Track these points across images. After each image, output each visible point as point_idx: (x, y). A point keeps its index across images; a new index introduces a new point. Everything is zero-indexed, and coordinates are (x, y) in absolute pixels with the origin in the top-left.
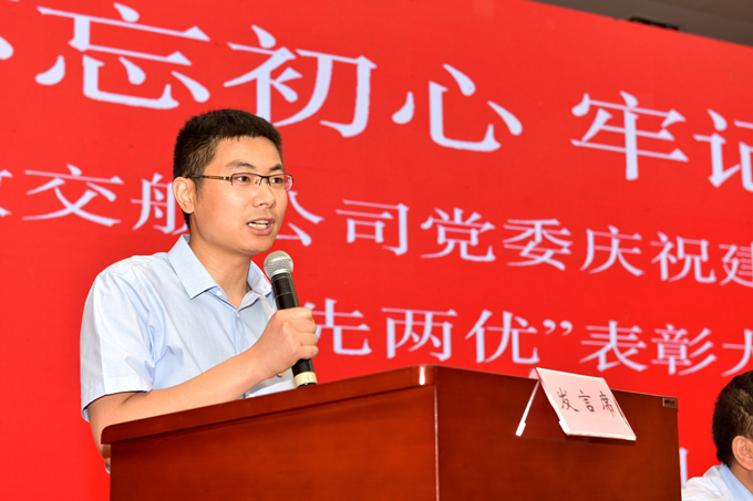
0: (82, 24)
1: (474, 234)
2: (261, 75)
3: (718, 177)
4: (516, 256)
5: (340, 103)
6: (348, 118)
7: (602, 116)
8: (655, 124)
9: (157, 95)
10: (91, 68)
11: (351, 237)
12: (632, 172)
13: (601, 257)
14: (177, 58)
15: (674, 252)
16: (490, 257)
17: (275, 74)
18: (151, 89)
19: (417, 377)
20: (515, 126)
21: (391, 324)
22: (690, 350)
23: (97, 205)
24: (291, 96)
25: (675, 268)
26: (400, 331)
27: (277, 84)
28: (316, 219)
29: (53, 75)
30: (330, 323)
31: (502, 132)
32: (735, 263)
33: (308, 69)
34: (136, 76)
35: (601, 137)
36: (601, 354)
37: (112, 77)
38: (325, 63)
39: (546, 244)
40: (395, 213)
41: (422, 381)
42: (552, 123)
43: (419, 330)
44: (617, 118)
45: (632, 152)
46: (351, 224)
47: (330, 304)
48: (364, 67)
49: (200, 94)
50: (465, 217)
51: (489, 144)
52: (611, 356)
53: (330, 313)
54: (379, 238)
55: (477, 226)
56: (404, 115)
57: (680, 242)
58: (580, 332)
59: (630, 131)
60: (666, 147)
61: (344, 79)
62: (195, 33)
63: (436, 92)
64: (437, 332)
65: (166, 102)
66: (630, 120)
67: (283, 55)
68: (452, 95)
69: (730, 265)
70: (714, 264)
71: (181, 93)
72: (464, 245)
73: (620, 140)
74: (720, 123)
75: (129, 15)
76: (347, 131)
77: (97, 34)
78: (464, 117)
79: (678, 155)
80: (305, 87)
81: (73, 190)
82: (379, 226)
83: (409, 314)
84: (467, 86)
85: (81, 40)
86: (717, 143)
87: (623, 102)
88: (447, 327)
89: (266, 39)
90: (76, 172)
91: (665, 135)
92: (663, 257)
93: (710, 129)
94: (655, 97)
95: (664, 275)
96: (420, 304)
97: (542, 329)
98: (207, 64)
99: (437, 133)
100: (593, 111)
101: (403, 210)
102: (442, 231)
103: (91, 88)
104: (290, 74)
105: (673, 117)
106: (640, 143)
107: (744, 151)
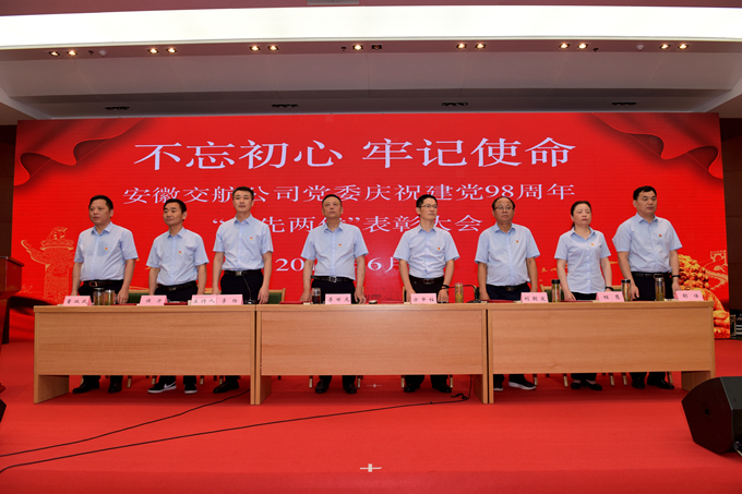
0: (198, 149)
1: (323, 192)
2: (251, 154)
3: (427, 162)
5: (276, 157)
6: (279, 163)
7: (376, 148)
8: (400, 147)
9: (219, 165)
10: (201, 160)
11: (279, 198)
12: (388, 165)
13: (372, 195)
14: (225, 153)
15: (405, 191)
17: (255, 153)
18: (217, 163)
20: (339, 156)
21: (292, 222)
22: (409, 224)
23: (203, 197)
24: (260, 158)
25: (405, 196)
26: (295, 224)
27: (255, 156)
28: (267, 194)
29: (191, 164)
30: (271, 223)
31: (334, 158)
33: (266, 150)
34: (213, 160)
35: (375, 155)
36: (372, 227)
37: (207, 162)
38: (271, 147)
39: (350, 193)
40: (294, 189)
42: (354, 152)
43: (302, 224)
44: (383, 148)
45: (388, 159)
46: (279, 194)
47: (271, 218)
48: (284, 146)
49: (232, 162)
50: (319, 188)
51: (330, 163)
52: (375, 227)
53: (271, 221)
54: (288, 197)
55: (324, 190)
56: (297, 159)
57: (408, 187)
58: (363, 221)
59: (388, 151)
60: (404, 155)
61: (278, 151)
62: (230, 145)
63: (310, 150)
64: (308, 224)
65: (222, 166)
66: (388, 148)
67: (258, 147)
68: (316, 150)
71: (226, 163)
72: (318, 196)
73: (384, 155)
74: (429, 143)
75: (211, 144)
76: (278, 166)
77: (202, 151)
78: (320, 156)
79: (408, 157)
80: (264, 156)
81: (196, 194)
82: (288, 194)
83: (298, 219)
84: (321, 146)
85: (198, 153)
86: (427, 150)
87: (385, 142)
89: (252, 143)
90: (197, 189)
91: (403, 151)
92: (400, 193)
93: (425, 146)
94: (398, 138)
95: (400, 199)
96: (302, 216)
98: (233, 154)
99: (310, 163)
100: (372, 147)
101: (297, 188)
102: (311, 193)
103: (201, 166)
104: (260, 152)
105: (407, 144)
106: (391, 155)
107: (440, 152)
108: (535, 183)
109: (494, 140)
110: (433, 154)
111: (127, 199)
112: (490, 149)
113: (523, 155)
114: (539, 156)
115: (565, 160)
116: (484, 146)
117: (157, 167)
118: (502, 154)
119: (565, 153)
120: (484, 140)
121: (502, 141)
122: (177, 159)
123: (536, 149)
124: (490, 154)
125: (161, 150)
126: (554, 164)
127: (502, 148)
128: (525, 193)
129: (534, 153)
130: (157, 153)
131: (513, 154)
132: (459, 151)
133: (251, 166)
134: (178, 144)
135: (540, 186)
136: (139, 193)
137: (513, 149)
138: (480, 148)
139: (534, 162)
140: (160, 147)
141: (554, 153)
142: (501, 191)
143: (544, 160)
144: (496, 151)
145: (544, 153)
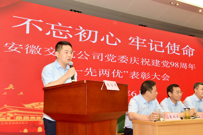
0: (53, 26)
1: (113, 58)
2: (80, 33)
3: (151, 49)
4: (119, 61)
5: (93, 38)
6: (94, 40)
7: (133, 40)
8: (142, 41)
9: (64, 37)
10: (54, 32)
11: (94, 58)
12: (138, 49)
13: (133, 61)
14: (67, 31)
15: (144, 61)
16: (115, 61)
17: (82, 33)
18: (63, 36)
19: (84, 82)
20: (120, 41)
21: (100, 71)
22: (146, 76)
24: (85, 37)
25: (144, 63)
26: (101, 73)
27: (83, 35)
28: (89, 56)
29: (48, 33)
30: (90, 71)
31: (118, 42)
32: (154, 62)
33: (88, 33)
34: (61, 34)
35: (133, 43)
36: (132, 76)
37: (57, 34)
38: (90, 32)
39: (124, 59)
40: (101, 55)
41: (85, 82)
42: (125, 40)
43: (104, 72)
44: (136, 40)
45: (138, 45)
46: (94, 56)
47: (90, 68)
48: (96, 32)
49: (71, 36)
50: (112, 55)
51: (116, 44)
52: (134, 77)
53: (90, 70)
54: (98, 58)
55: (114, 57)
56: (102, 40)
57: (145, 59)
58: (129, 73)
59: (138, 42)
60: (144, 45)
61: (93, 34)
62: (70, 27)
63: (107, 36)
64: (107, 73)
65: (66, 37)
66: (138, 40)
67: (84, 30)
68: (110, 37)
69: (153, 63)
70: (150, 63)
71: (68, 36)
72: (111, 59)
73: (136, 44)
74: (152, 41)
75: (60, 24)
76: (93, 42)
77: (55, 27)
78: (112, 40)
79: (145, 46)
81: (51, 51)
82: (98, 57)
83: (103, 70)
84: (112, 35)
85: (53, 28)
86: (151, 44)
87: (137, 38)
88: (109, 72)
89: (81, 28)
90: (52, 48)
91: (143, 43)
92: (142, 61)
93: (150, 42)
94: (142, 37)
95: (143, 64)
96: (104, 68)
97: (124, 72)
98: (72, 32)
99: (108, 42)
100: (132, 39)
101: (102, 54)
102: (108, 57)
103: (54, 36)
104: (85, 33)
105: (144, 40)
106: (139, 44)
107: (156, 45)
108: (185, 62)
109: (172, 43)
110: (153, 46)
111: (7, 49)
112: (171, 47)
113: (181, 51)
114: (185, 52)
115: (192, 55)
116: (169, 45)
117: (28, 32)
118: (175, 49)
119: (192, 51)
120: (169, 43)
121: (175, 44)
122: (41, 29)
123: (184, 49)
124: (171, 49)
125: (31, 22)
126: (189, 56)
127: (175, 47)
128: (182, 66)
129: (184, 50)
130: (28, 23)
131: (178, 50)
132: (162, 46)
133: (81, 40)
134: (40, 21)
135: (186, 64)
136: (15, 46)
137: (178, 48)
138: (168, 46)
139: (184, 54)
140: (30, 20)
141: (189, 51)
142: (175, 65)
143: (187, 54)
144: (173, 48)
145: (187, 51)
